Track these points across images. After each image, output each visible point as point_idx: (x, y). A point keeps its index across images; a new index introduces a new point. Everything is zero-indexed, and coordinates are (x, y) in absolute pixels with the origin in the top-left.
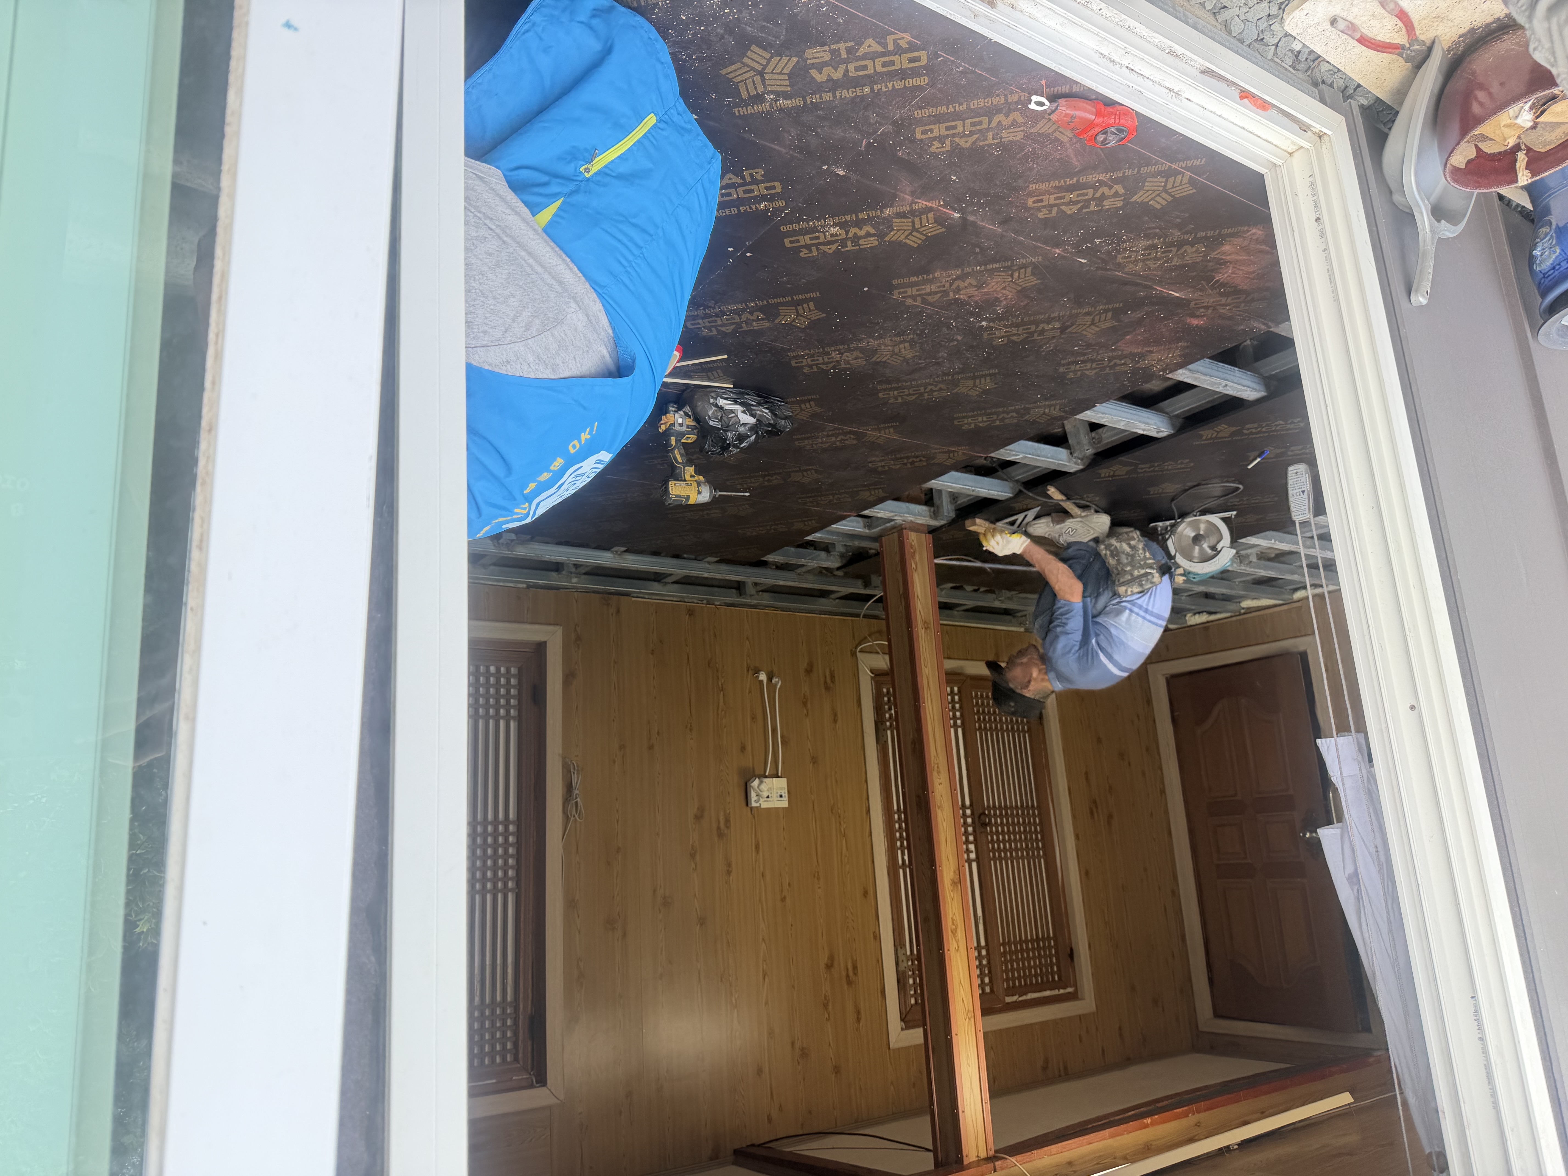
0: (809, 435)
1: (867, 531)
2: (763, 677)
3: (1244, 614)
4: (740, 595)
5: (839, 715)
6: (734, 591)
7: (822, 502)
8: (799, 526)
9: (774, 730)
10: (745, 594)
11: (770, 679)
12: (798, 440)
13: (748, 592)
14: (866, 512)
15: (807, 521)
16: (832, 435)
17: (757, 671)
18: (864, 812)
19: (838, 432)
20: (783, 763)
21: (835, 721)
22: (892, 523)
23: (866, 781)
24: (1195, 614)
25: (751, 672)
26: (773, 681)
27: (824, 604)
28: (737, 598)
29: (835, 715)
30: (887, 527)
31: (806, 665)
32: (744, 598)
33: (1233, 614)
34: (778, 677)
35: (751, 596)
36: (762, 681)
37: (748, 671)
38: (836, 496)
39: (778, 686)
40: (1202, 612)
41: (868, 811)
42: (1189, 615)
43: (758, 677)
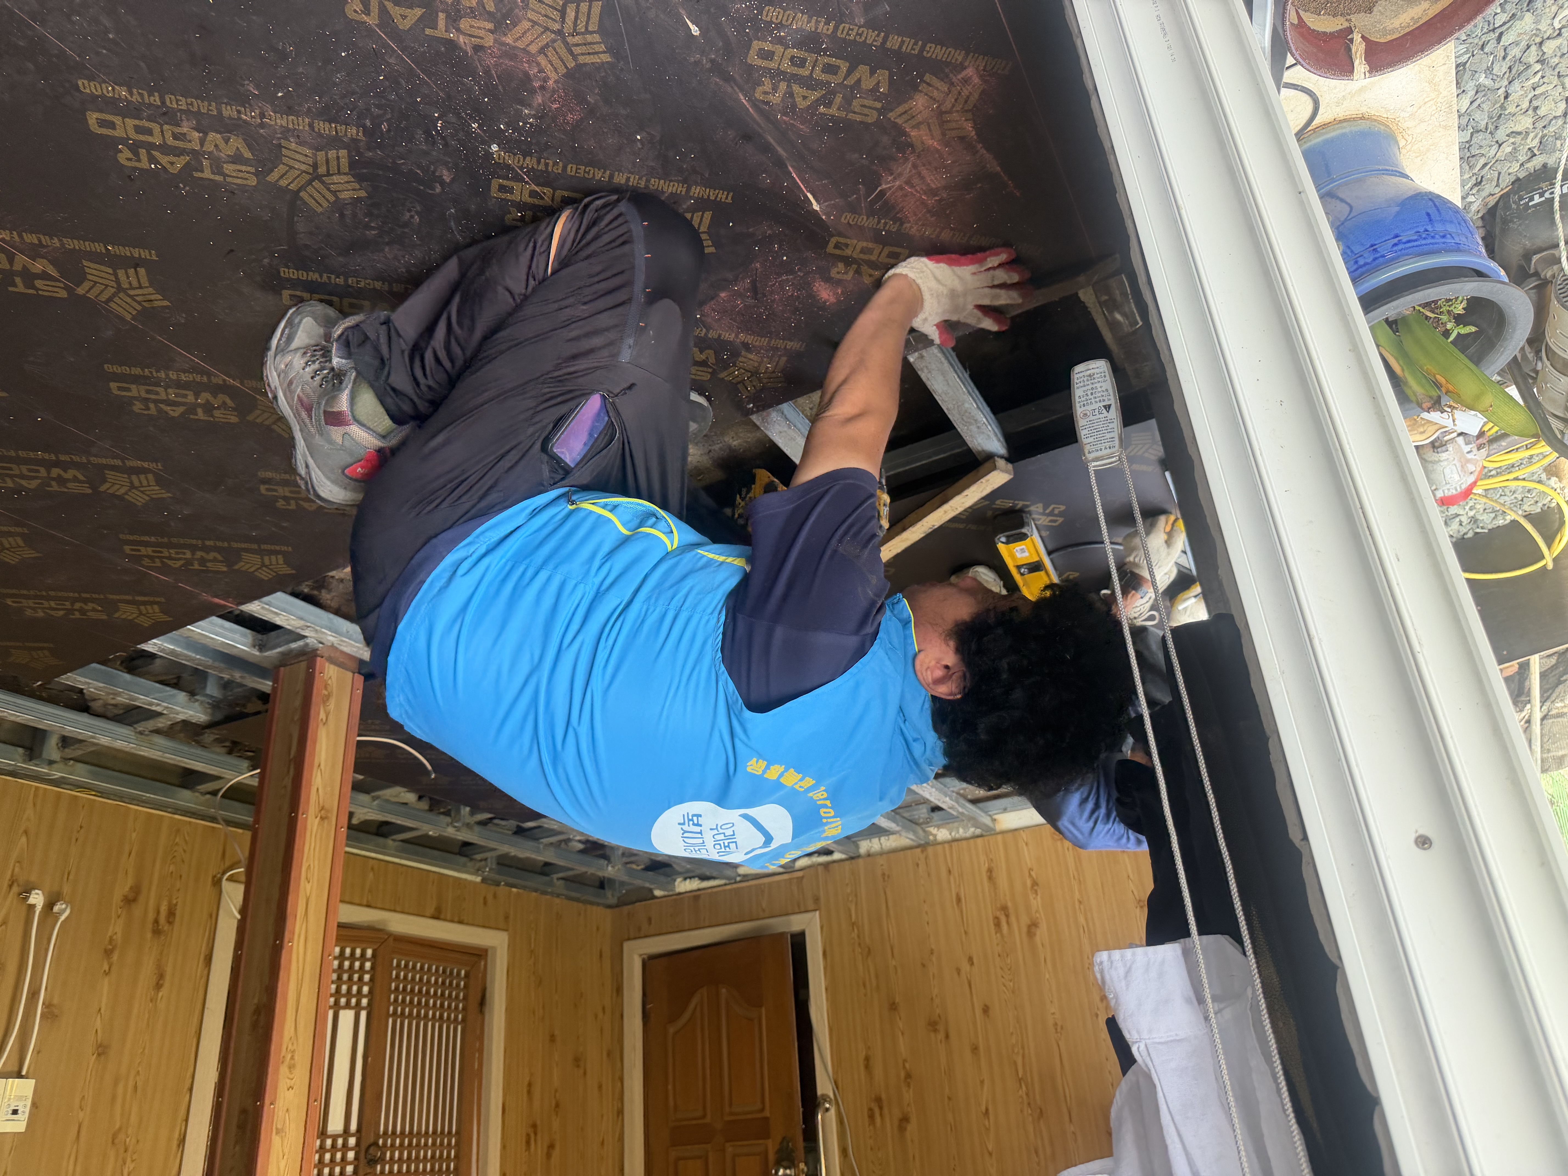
0: (137, 371)
1: (258, 653)
2: (37, 899)
3: (740, 882)
4: (30, 760)
5: (168, 978)
6: (20, 750)
7: (170, 562)
8: (127, 612)
9: (34, 994)
10: (40, 756)
11: (49, 906)
12: (117, 377)
13: (45, 755)
14: (254, 608)
15: (144, 603)
16: (186, 386)
17: (27, 890)
18: (175, 1143)
19: (198, 378)
20: (38, 1051)
21: (158, 986)
22: (301, 643)
23: (191, 1090)
24: (685, 879)
25: (15, 889)
26: (56, 909)
27: (186, 798)
28: (24, 762)
29: (161, 976)
30: (291, 651)
31: (127, 889)
32: (36, 765)
33: (727, 882)
34: (66, 903)
35: (51, 763)
36: (32, 907)
37: (10, 886)
38: (199, 554)
39: (63, 918)
40: (694, 877)
41: (182, 1141)
42: (679, 880)
43: (27, 898)
